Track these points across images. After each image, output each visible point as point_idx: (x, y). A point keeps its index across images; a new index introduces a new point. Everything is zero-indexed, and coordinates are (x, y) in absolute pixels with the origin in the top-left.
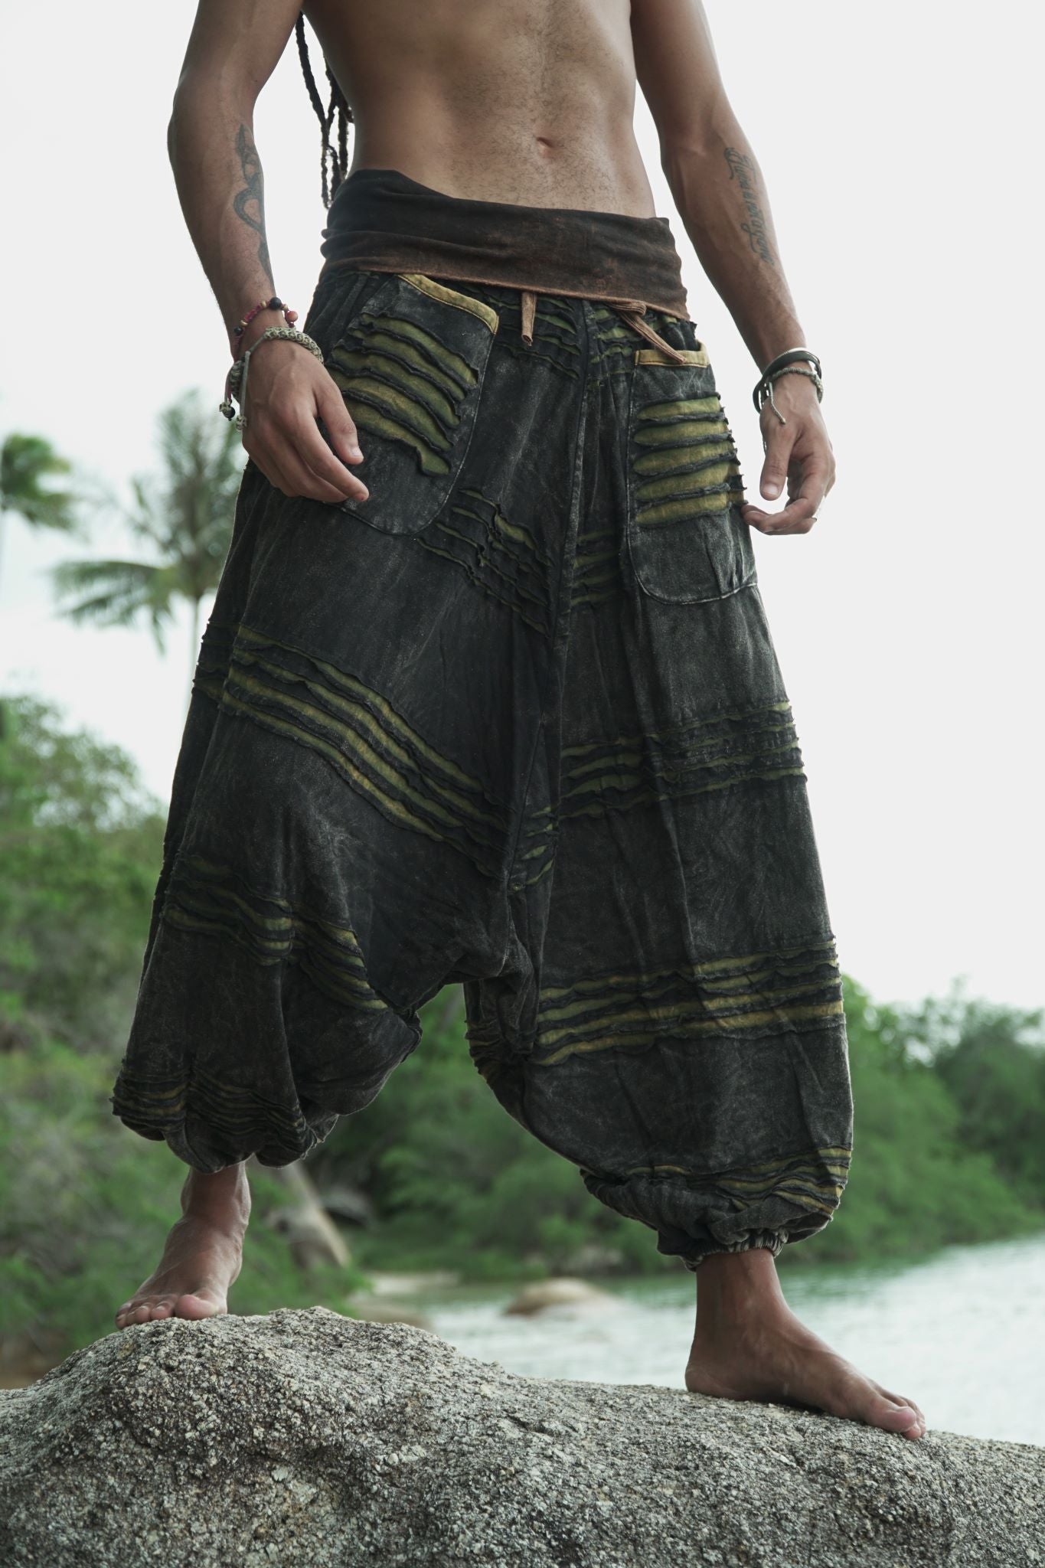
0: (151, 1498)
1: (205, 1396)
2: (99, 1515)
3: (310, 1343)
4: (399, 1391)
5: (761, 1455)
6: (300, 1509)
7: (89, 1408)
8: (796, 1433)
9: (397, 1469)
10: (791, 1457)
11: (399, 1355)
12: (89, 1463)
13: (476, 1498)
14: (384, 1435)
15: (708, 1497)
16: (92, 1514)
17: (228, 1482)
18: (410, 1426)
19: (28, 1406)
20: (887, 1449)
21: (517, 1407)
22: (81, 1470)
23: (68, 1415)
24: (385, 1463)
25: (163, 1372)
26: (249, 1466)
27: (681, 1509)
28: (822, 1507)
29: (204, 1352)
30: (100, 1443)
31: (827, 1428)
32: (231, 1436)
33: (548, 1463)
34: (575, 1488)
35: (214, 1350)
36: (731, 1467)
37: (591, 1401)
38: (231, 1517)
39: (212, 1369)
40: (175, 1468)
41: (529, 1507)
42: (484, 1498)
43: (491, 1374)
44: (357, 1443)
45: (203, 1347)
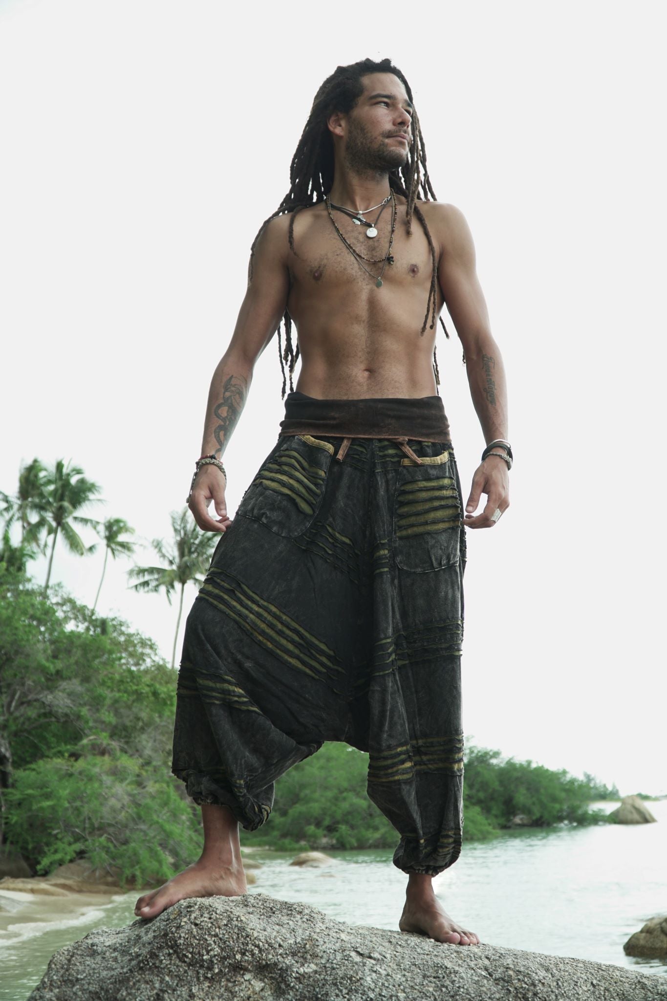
0: (186, 987)
1: (213, 939)
2: (161, 995)
3: (260, 912)
4: (303, 937)
5: (473, 971)
6: (256, 993)
7: (157, 943)
8: (486, 960)
9: (303, 975)
10: (486, 972)
11: (301, 918)
12: (157, 970)
13: (341, 991)
14: (296, 958)
15: (449, 992)
16: (157, 994)
17: (223, 980)
18: (308, 954)
19: (127, 939)
20: (530, 969)
21: (358, 945)
22: (153, 973)
23: (146, 945)
24: (297, 972)
25: (193, 926)
26: (233, 973)
27: (437, 997)
28: (503, 997)
29: (212, 916)
30: (162, 960)
31: (499, 957)
32: (224, 958)
33: (374, 974)
34: (387, 987)
35: (217, 916)
36: (460, 977)
37: (390, 942)
38: (224, 997)
39: (216, 925)
40: (198, 973)
41: (366, 996)
42: (345, 991)
43: (343, 928)
44: (284, 962)
45: (212, 914)
